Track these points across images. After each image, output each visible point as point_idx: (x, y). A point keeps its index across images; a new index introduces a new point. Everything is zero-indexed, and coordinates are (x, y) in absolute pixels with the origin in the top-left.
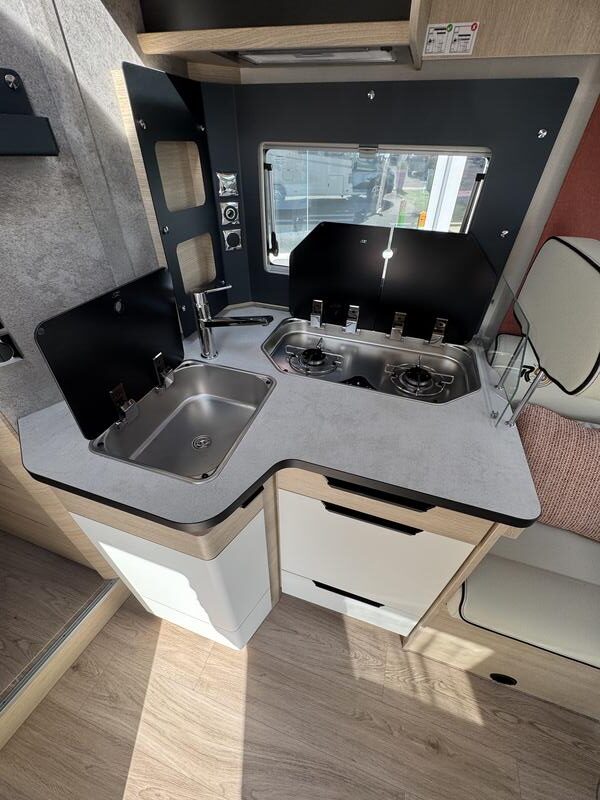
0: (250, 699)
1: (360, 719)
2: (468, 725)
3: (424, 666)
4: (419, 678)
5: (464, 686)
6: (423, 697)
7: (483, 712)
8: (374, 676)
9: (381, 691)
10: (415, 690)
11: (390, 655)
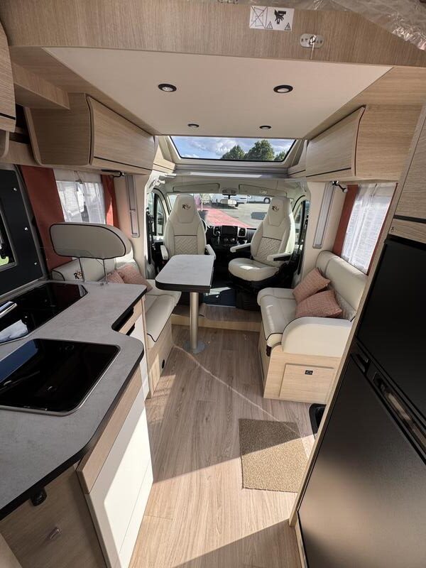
0: (174, 475)
1: (177, 415)
2: (176, 379)
3: (159, 391)
4: (163, 393)
5: (164, 378)
6: (168, 392)
7: (172, 374)
8: (162, 410)
9: (167, 407)
10: (166, 395)
11: (154, 403)
